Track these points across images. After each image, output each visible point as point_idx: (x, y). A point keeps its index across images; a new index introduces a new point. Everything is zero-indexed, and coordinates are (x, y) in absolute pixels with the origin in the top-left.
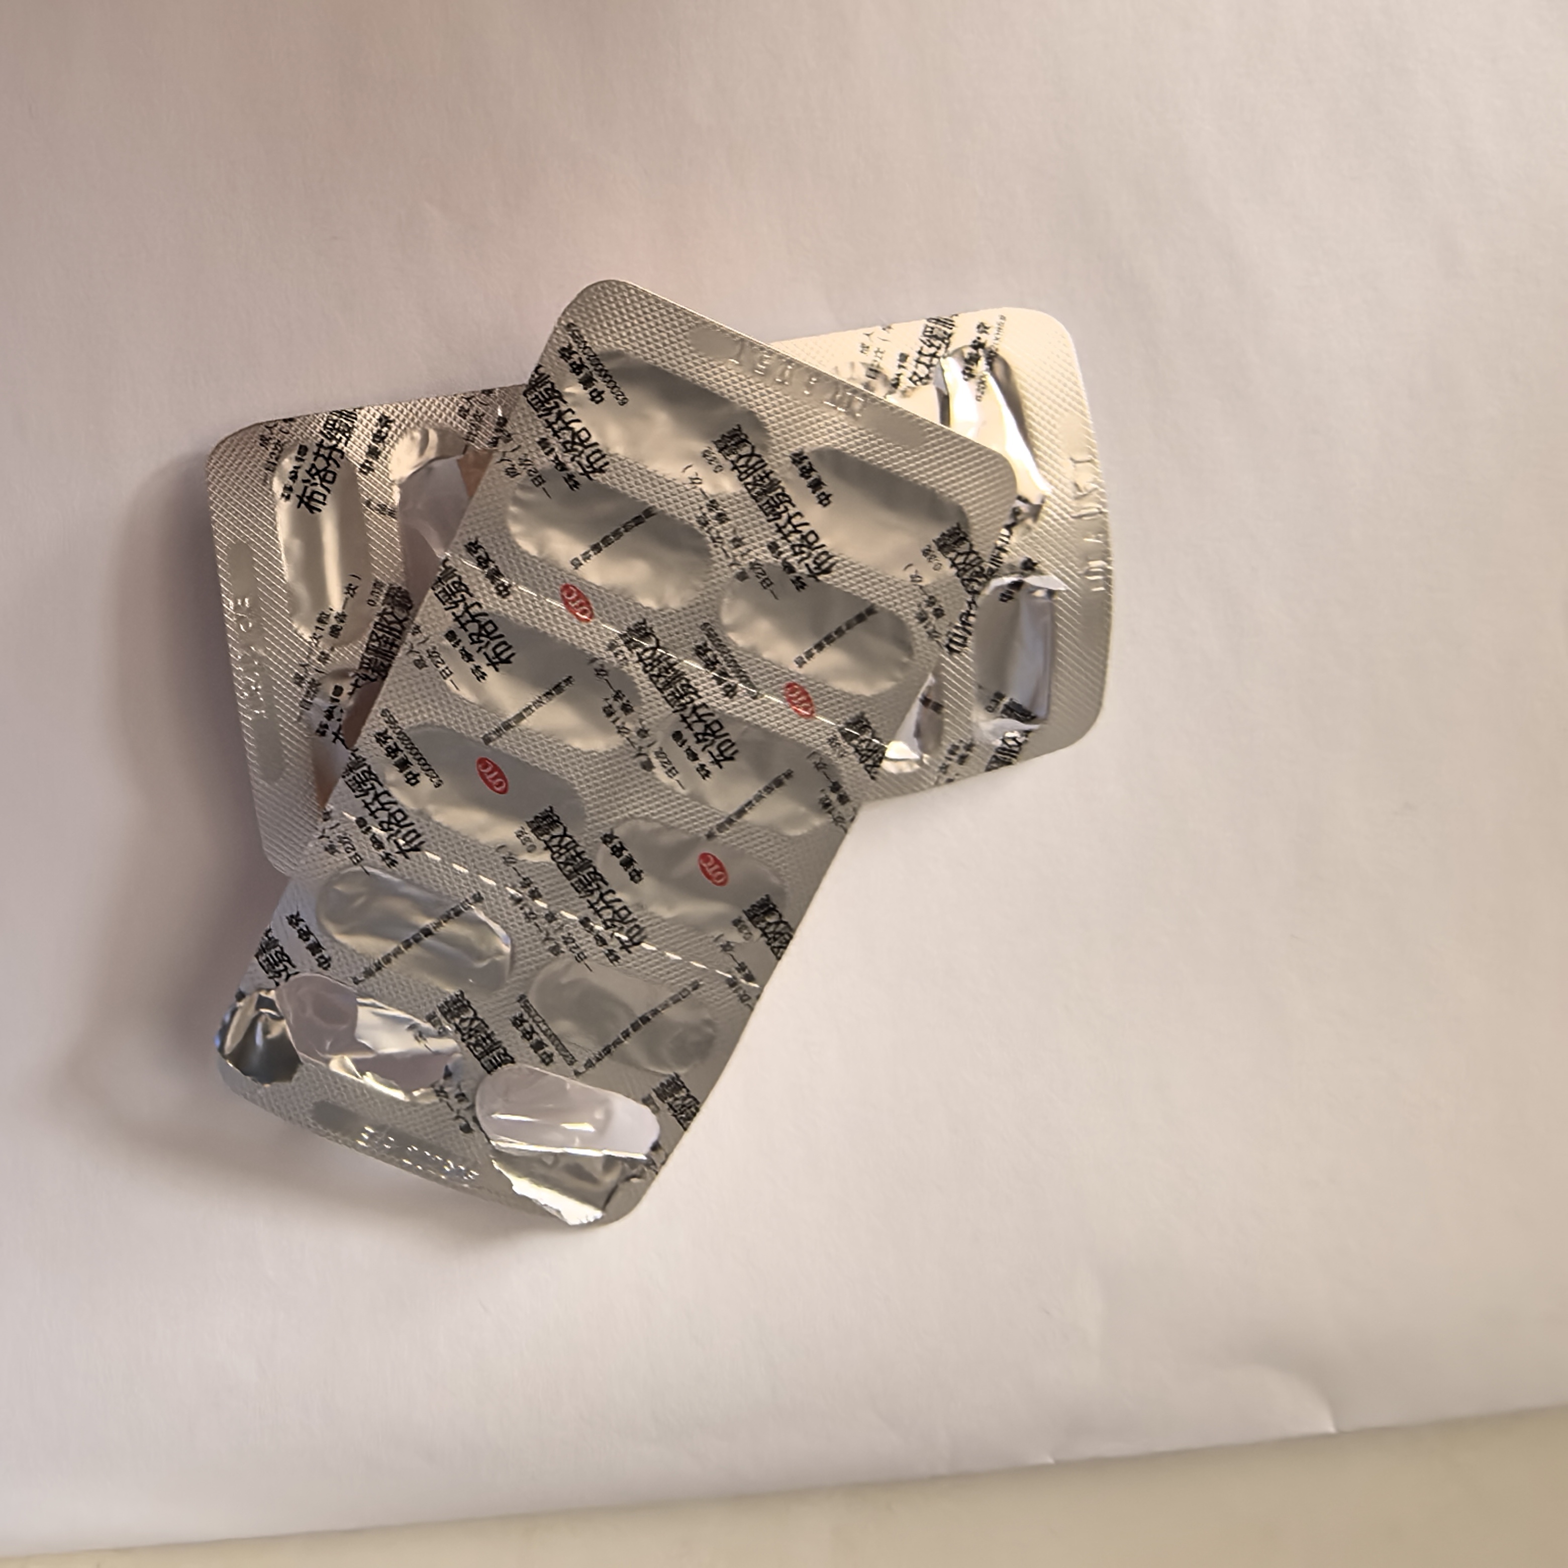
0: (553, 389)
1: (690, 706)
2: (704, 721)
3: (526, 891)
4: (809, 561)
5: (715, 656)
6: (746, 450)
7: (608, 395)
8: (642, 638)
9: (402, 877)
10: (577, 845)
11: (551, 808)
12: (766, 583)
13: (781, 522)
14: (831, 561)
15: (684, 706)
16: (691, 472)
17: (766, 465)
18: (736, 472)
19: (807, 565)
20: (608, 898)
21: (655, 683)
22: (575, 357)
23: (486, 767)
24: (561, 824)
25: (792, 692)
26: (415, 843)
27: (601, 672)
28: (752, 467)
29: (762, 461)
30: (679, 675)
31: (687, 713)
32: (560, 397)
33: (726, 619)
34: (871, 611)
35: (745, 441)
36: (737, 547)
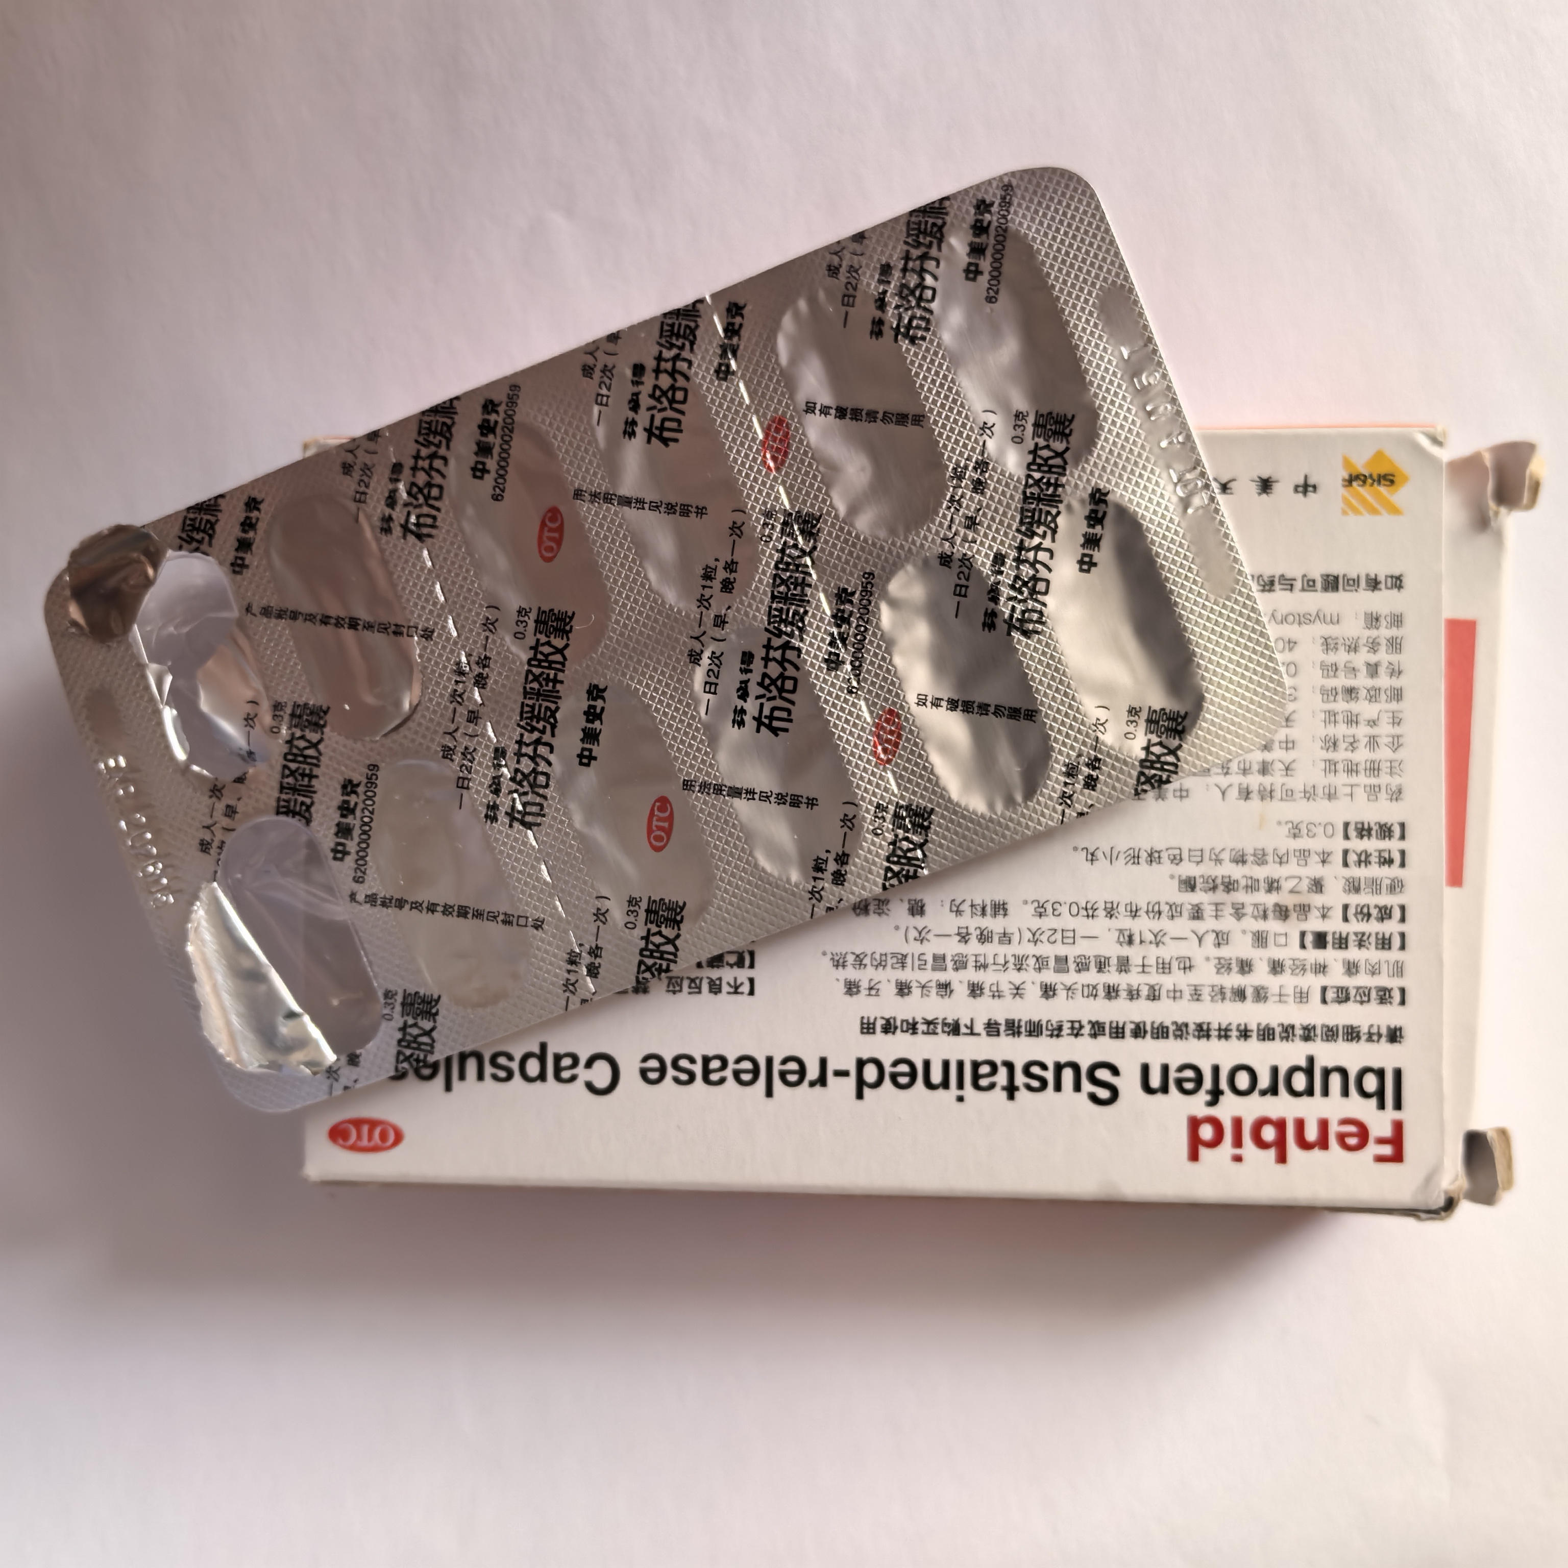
0: (940, 228)
1: (786, 638)
2: (785, 669)
3: (477, 670)
4: (1019, 607)
5: (851, 613)
6: (1059, 446)
7: (984, 280)
8: (802, 532)
9: (382, 551)
10: (563, 671)
11: (574, 614)
12: (960, 591)
13: (1027, 543)
14: (1039, 627)
15: (780, 634)
16: (991, 419)
17: (1064, 475)
18: (1030, 458)
19: (1013, 607)
20: (542, 750)
21: (774, 585)
22: (987, 217)
23: (553, 519)
24: (568, 639)
25: (887, 721)
26: (425, 531)
27: (736, 529)
28: (1051, 466)
29: (1064, 469)
30: (802, 600)
31: (776, 642)
32: (940, 241)
33: (895, 587)
34: (1031, 715)
35: (1067, 436)
36: (968, 527)
